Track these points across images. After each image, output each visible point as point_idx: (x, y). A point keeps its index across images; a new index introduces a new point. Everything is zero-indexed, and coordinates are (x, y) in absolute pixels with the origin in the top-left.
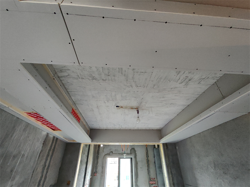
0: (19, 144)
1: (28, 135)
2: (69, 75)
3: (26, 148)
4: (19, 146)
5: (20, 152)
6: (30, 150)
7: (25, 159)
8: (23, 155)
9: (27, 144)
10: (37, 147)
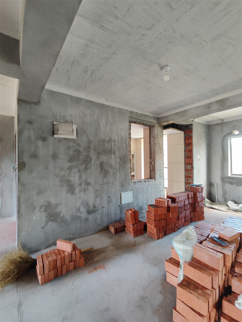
0: (107, 134)
1: (111, 127)
2: (93, 71)
3: (114, 136)
4: (108, 135)
5: (111, 139)
6: (118, 137)
7: (117, 143)
8: (114, 141)
9: (113, 133)
10: (123, 135)
